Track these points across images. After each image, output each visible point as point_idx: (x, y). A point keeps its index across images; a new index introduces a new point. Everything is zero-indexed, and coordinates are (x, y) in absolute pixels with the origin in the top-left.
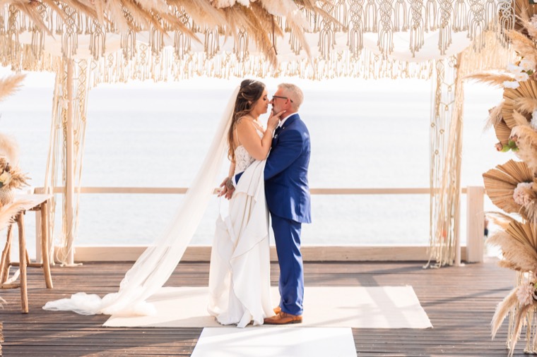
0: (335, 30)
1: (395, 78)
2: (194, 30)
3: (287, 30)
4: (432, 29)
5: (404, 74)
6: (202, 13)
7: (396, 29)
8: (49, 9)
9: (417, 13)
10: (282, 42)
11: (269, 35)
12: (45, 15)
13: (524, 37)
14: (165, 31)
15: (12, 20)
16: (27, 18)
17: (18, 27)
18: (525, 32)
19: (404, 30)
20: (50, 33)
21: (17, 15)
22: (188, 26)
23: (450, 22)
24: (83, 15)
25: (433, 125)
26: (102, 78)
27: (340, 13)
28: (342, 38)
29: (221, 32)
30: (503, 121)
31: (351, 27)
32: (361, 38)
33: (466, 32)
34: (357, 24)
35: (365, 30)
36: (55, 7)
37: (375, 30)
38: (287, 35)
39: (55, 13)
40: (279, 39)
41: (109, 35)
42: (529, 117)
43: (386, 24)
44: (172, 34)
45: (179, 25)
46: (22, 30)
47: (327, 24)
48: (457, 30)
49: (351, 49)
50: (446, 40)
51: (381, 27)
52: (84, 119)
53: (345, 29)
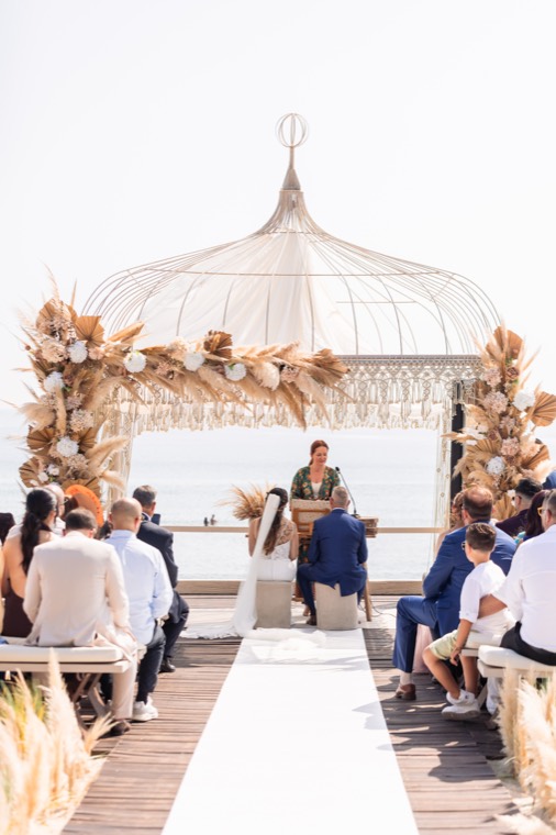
0: (348, 402)
1: (406, 428)
2: (246, 401)
3: (313, 402)
4: (418, 402)
5: (414, 425)
6: (253, 391)
7: (391, 402)
8: (143, 386)
9: (406, 389)
10: (310, 411)
11: (300, 406)
12: (140, 391)
13: (480, 409)
14: (226, 401)
15: (115, 394)
16: (127, 392)
17: (120, 399)
18: (481, 406)
19: (397, 402)
20: (143, 402)
21: (120, 390)
22: (241, 399)
23: (430, 396)
24: (167, 391)
25: (439, 470)
26: (145, 427)
27: (351, 390)
28: (352, 408)
29: (265, 403)
30: (467, 468)
31: (359, 399)
32: (366, 409)
33: (442, 404)
34: (363, 398)
35: (369, 402)
36: (146, 385)
37: (376, 402)
38: (314, 405)
39: (147, 389)
40: (307, 407)
41: (185, 405)
42: (484, 464)
43: (384, 398)
44: (230, 404)
45: (236, 398)
46: (122, 401)
47: (342, 398)
48: (435, 402)
49: (359, 416)
50: (427, 409)
51: (380, 400)
52: (128, 464)
53: (355, 402)
